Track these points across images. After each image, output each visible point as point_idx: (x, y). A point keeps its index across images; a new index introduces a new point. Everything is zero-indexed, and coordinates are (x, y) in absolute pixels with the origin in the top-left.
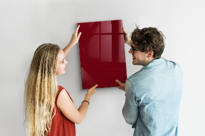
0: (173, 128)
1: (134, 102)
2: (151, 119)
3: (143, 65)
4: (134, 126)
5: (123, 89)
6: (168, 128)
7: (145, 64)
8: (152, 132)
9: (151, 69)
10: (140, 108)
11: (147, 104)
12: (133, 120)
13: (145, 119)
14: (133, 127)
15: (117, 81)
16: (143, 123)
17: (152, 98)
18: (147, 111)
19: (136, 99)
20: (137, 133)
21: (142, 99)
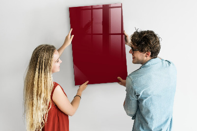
0: (168, 119)
1: (134, 96)
2: (148, 112)
3: (142, 64)
4: (134, 118)
5: (124, 84)
6: (164, 119)
7: (143, 63)
8: (149, 123)
9: (149, 68)
10: (139, 102)
11: (146, 98)
12: (133, 113)
13: (143, 112)
14: (132, 119)
15: (119, 78)
16: (142, 115)
17: (149, 92)
18: (145, 104)
19: (135, 94)
20: (137, 124)
21: (141, 94)
